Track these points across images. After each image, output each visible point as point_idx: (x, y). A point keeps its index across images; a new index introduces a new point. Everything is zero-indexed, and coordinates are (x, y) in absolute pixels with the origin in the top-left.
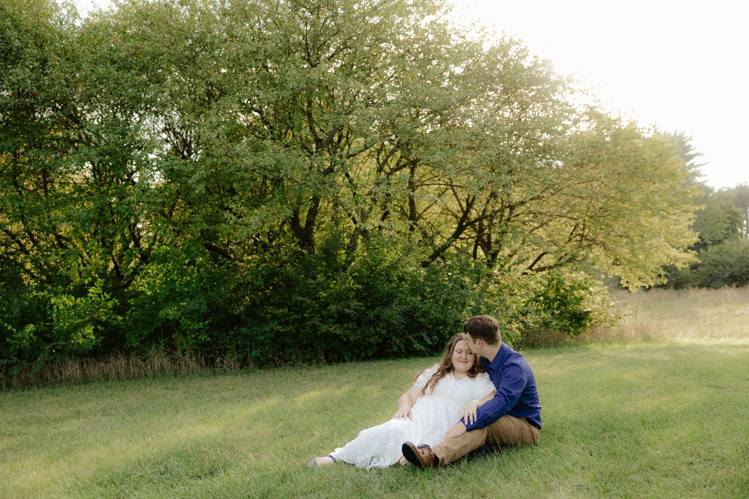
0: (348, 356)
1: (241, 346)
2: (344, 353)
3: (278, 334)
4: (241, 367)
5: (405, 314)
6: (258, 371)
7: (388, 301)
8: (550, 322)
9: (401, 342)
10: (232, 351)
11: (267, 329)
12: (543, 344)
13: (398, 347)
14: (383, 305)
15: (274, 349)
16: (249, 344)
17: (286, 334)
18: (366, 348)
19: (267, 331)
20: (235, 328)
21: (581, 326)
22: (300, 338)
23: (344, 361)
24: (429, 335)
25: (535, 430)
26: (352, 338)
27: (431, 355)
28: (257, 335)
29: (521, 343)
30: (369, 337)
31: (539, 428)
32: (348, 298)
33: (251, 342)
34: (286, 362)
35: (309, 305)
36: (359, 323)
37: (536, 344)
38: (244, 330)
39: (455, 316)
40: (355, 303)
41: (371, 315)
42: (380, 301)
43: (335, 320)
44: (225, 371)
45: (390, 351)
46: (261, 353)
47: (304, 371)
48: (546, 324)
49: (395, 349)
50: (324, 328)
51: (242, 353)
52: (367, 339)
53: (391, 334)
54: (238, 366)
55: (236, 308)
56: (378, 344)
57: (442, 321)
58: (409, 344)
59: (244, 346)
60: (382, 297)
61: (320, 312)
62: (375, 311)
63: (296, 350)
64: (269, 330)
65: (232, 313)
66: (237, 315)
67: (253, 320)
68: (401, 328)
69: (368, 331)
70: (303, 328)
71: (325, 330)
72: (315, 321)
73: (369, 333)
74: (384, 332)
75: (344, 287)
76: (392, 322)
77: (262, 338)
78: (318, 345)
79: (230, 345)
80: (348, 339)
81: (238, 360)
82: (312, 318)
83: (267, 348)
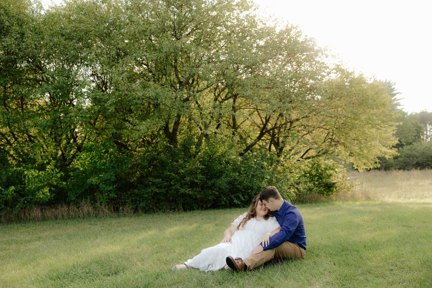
0: (196, 207)
1: (134, 200)
2: (194, 205)
3: (156, 193)
4: (134, 213)
5: (229, 183)
6: (144, 215)
7: (220, 175)
8: (313, 188)
9: (226, 199)
10: (129, 203)
11: (149, 190)
12: (309, 201)
13: (225, 202)
14: (217, 177)
15: (153, 202)
17: (160, 194)
18: (206, 202)
19: (149, 192)
20: (131, 190)
21: (330, 191)
22: (169, 196)
23: (194, 210)
24: (243, 195)
25: (302, 250)
26: (198, 197)
27: (244, 207)
28: (144, 194)
29: (296, 200)
30: (208, 196)
31: (305, 249)
32: (197, 173)
33: (140, 198)
34: (160, 210)
35: (174, 177)
36: (203, 188)
37: (304, 201)
38: (136, 191)
39: (258, 184)
40: (200, 176)
41: (210, 183)
42: (215, 175)
43: (189, 186)
44: (125, 215)
45: (220, 204)
46: (146, 205)
47: (171, 215)
48: (310, 190)
49: (223, 203)
50: (182, 191)
51: (135, 204)
52: (207, 197)
53: (221, 195)
54: (132, 212)
55: (132, 178)
56: (213, 200)
57: (250, 187)
58: (231, 200)
59: (136, 200)
60: (216, 173)
61: (180, 181)
62: (212, 181)
63: (166, 203)
64: (151, 191)
65: (130, 181)
66: (132, 182)
67: (141, 185)
68: (227, 191)
69: (208, 192)
70: (170, 190)
71: (183, 192)
72: (177, 186)
73: (208, 194)
74: (217, 193)
75: (194, 167)
76: (222, 187)
77: (147, 196)
78: (178, 200)
79: (128, 200)
80: (196, 197)
81: (132, 208)
82: (176, 184)
83: (149, 201)
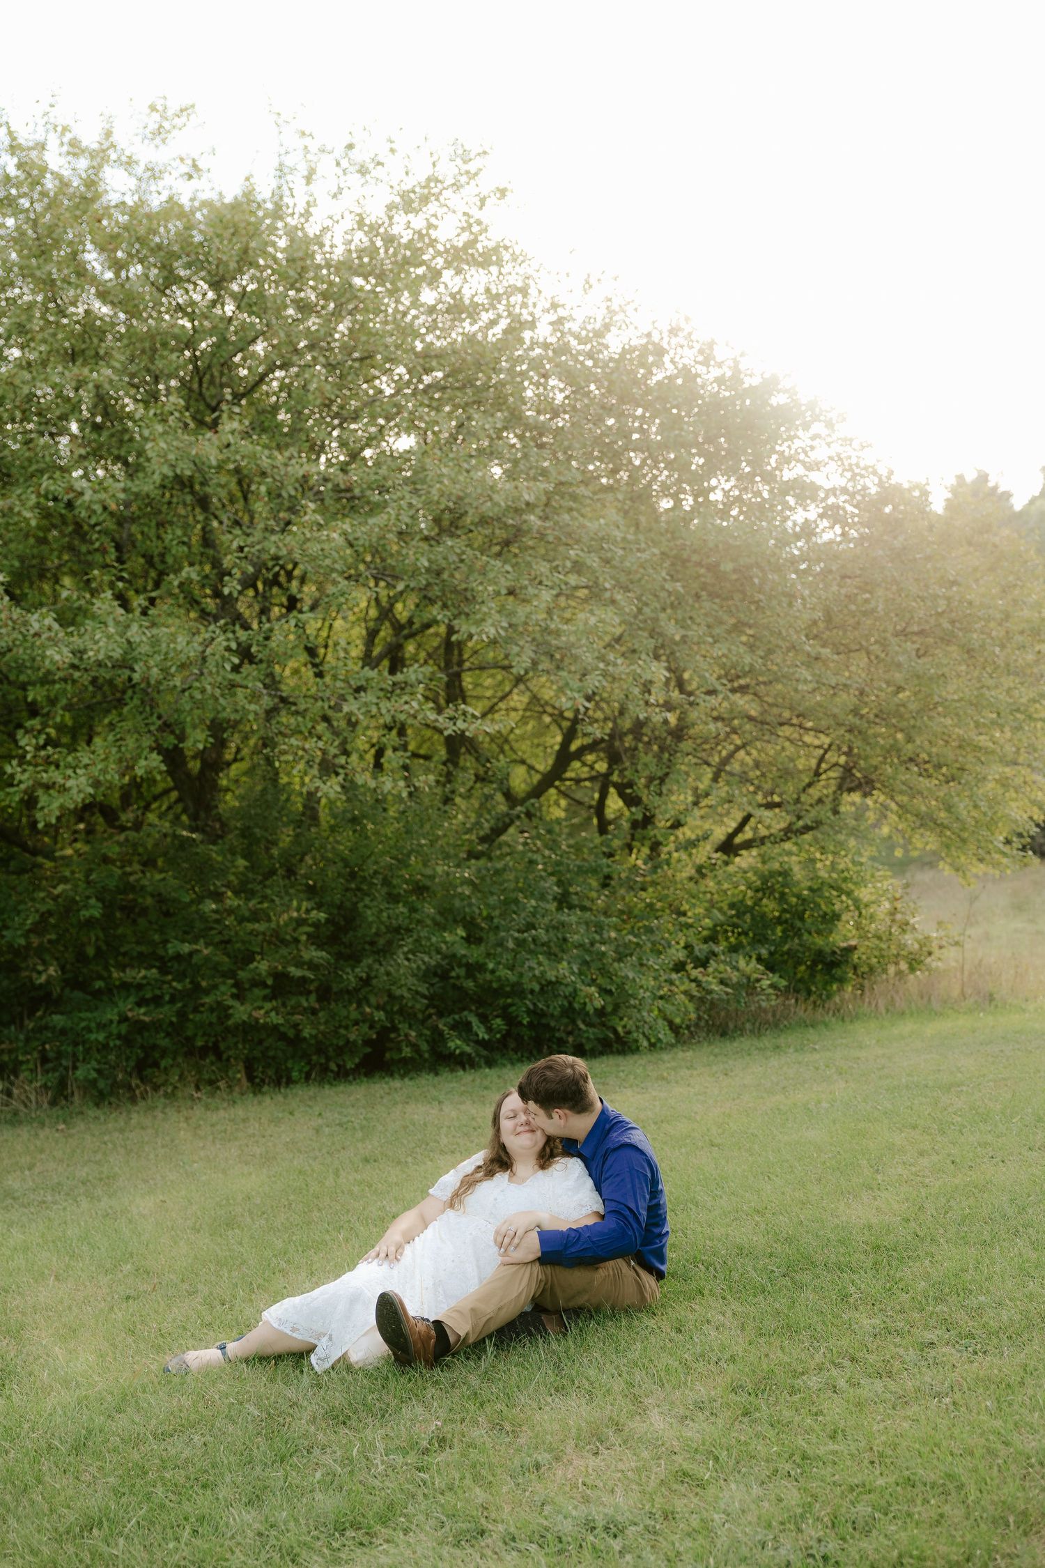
0: (300, 1071)
1: (51, 1055)
2: (290, 1064)
3: (140, 1027)
4: (53, 1103)
5: (428, 974)
6: (92, 1112)
7: (389, 943)
8: (758, 980)
9: (420, 1035)
10: (31, 1066)
11: (111, 1015)
12: (748, 1026)
13: (415, 1048)
14: (378, 952)
15: (128, 1059)
16: (70, 1049)
17: (156, 1026)
18: (340, 1051)
19: (111, 1021)
20: (39, 1014)
21: (834, 979)
22: (189, 1033)
23: (290, 1082)
24: (484, 1019)
26: (307, 1032)
27: (490, 1063)
28: (90, 1030)
29: (697, 1025)
30: (346, 1028)
31: (660, 1275)
32: (297, 941)
33: (76, 1044)
34: (156, 1088)
35: (207, 959)
36: (325, 994)
37: (731, 1025)
38: (58, 1020)
39: (543, 973)
40: (314, 954)
41: (351, 977)
42: (372, 943)
43: (267, 991)
44: (16, 1113)
45: (396, 1057)
46: (99, 1071)
47: (198, 1111)
48: (749, 986)
49: (407, 1052)
50: (241, 1012)
51: (54, 1070)
52: (342, 1031)
53: (397, 1018)
54: (45, 1100)
55: (40, 968)
56: (367, 1042)
57: (513, 985)
58: (437, 1038)
59: (60, 1054)
60: (377, 934)
61: (232, 974)
62: (357, 970)
63: (180, 1060)
64: (116, 1018)
65: (30, 978)
66: (41, 985)
67: (78, 994)
68: (418, 1006)
69: (344, 1013)
70: (196, 1010)
71: (245, 1017)
72: (223, 994)
73: (347, 1017)
74: (380, 1015)
75: (285, 916)
76: (398, 992)
77: (101, 1037)
78: (229, 1048)
79: (26, 1053)
80: (299, 1032)
81: (45, 1086)
82: (215, 987)
83: (112, 1057)
